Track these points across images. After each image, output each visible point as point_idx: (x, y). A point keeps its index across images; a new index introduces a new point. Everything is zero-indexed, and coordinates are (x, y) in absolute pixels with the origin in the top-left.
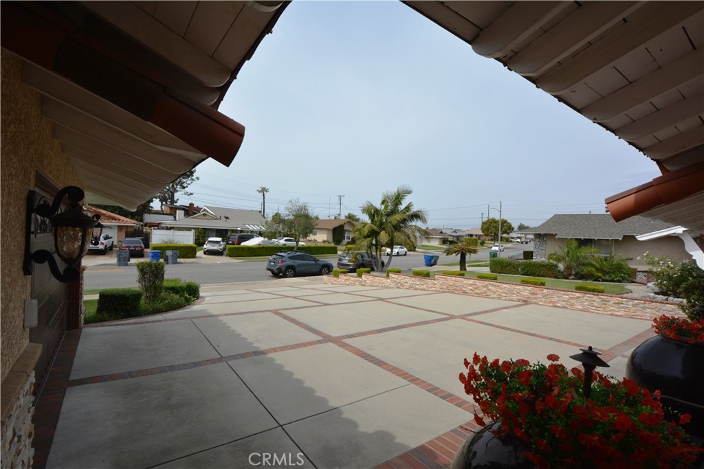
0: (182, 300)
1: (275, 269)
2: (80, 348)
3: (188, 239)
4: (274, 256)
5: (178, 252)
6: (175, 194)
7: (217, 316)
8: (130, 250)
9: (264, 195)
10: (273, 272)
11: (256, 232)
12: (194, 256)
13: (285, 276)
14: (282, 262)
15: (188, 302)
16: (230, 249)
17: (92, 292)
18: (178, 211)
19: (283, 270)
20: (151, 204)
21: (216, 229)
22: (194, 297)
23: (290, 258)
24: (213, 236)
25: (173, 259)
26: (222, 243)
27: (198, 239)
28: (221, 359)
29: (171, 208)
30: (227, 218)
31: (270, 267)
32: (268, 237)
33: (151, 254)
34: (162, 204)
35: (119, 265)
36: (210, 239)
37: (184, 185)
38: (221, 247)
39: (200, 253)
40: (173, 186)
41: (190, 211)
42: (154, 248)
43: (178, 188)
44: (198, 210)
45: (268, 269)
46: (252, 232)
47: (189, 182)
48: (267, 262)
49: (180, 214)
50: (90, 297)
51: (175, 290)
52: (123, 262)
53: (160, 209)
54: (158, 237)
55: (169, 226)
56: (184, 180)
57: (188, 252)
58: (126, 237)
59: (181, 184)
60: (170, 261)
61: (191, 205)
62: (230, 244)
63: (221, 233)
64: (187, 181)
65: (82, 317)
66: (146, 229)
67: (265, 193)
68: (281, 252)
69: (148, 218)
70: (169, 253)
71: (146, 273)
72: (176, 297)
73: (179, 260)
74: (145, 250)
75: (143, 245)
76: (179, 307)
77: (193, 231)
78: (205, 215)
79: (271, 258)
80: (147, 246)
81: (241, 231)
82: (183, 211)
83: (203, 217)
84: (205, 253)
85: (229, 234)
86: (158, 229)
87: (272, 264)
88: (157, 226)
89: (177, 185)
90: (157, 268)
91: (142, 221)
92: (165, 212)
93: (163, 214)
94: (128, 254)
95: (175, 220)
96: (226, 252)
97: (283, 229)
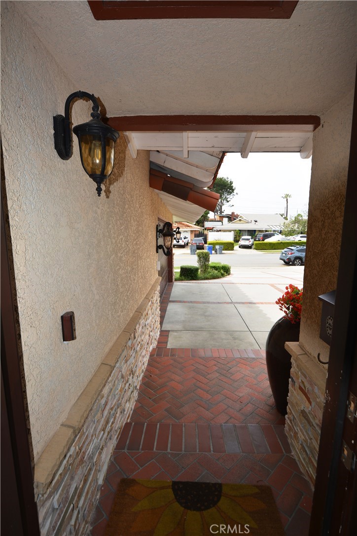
0: (219, 274)
1: (286, 259)
2: (173, 290)
3: (229, 238)
4: (286, 250)
5: (222, 246)
6: (223, 207)
7: (236, 283)
8: (197, 245)
9: (287, 200)
10: (284, 261)
11: (278, 231)
12: (232, 249)
13: (294, 264)
14: (292, 254)
15: (223, 275)
16: (256, 244)
17: (178, 268)
18: (224, 219)
19: (292, 260)
20: (209, 215)
21: (248, 230)
22: (226, 273)
23: (298, 251)
24: (246, 235)
25: (220, 251)
26: (251, 240)
27: (236, 237)
28: (232, 303)
29: (220, 217)
30: (256, 221)
31: (282, 258)
32: (285, 234)
33: (207, 248)
34: (215, 215)
35: (191, 254)
36: (243, 237)
37: (228, 200)
38: (251, 243)
39: (236, 247)
40: (221, 201)
41: (232, 218)
42: (210, 244)
43: (225, 202)
44: (237, 216)
45: (281, 259)
46: (274, 231)
47: (231, 197)
48: (280, 254)
49: (225, 220)
50: (177, 270)
51: (215, 268)
52: (193, 252)
53: (213, 218)
54: (212, 237)
55: (218, 229)
56: (228, 196)
57: (229, 247)
58: (195, 237)
59: (226, 199)
60: (218, 252)
61: (233, 213)
62: (257, 241)
63: (252, 233)
64: (230, 197)
65: (174, 277)
66: (206, 232)
67: (288, 198)
68: (292, 246)
69: (207, 224)
70: (217, 247)
71: (201, 258)
72: (216, 272)
73: (223, 252)
74: (205, 245)
75: (203, 242)
76: (217, 277)
77: (233, 232)
78: (240, 220)
79: (283, 251)
80: (206, 243)
81: (266, 231)
82: (227, 219)
83: (239, 222)
84: (240, 247)
85: (256, 233)
86: (212, 231)
87: (284, 255)
88: (211, 229)
89: (224, 200)
90: (206, 255)
91: (203, 227)
92: (216, 220)
93: (215, 221)
94: (195, 248)
95: (222, 225)
96: (254, 247)
97: (298, 228)
